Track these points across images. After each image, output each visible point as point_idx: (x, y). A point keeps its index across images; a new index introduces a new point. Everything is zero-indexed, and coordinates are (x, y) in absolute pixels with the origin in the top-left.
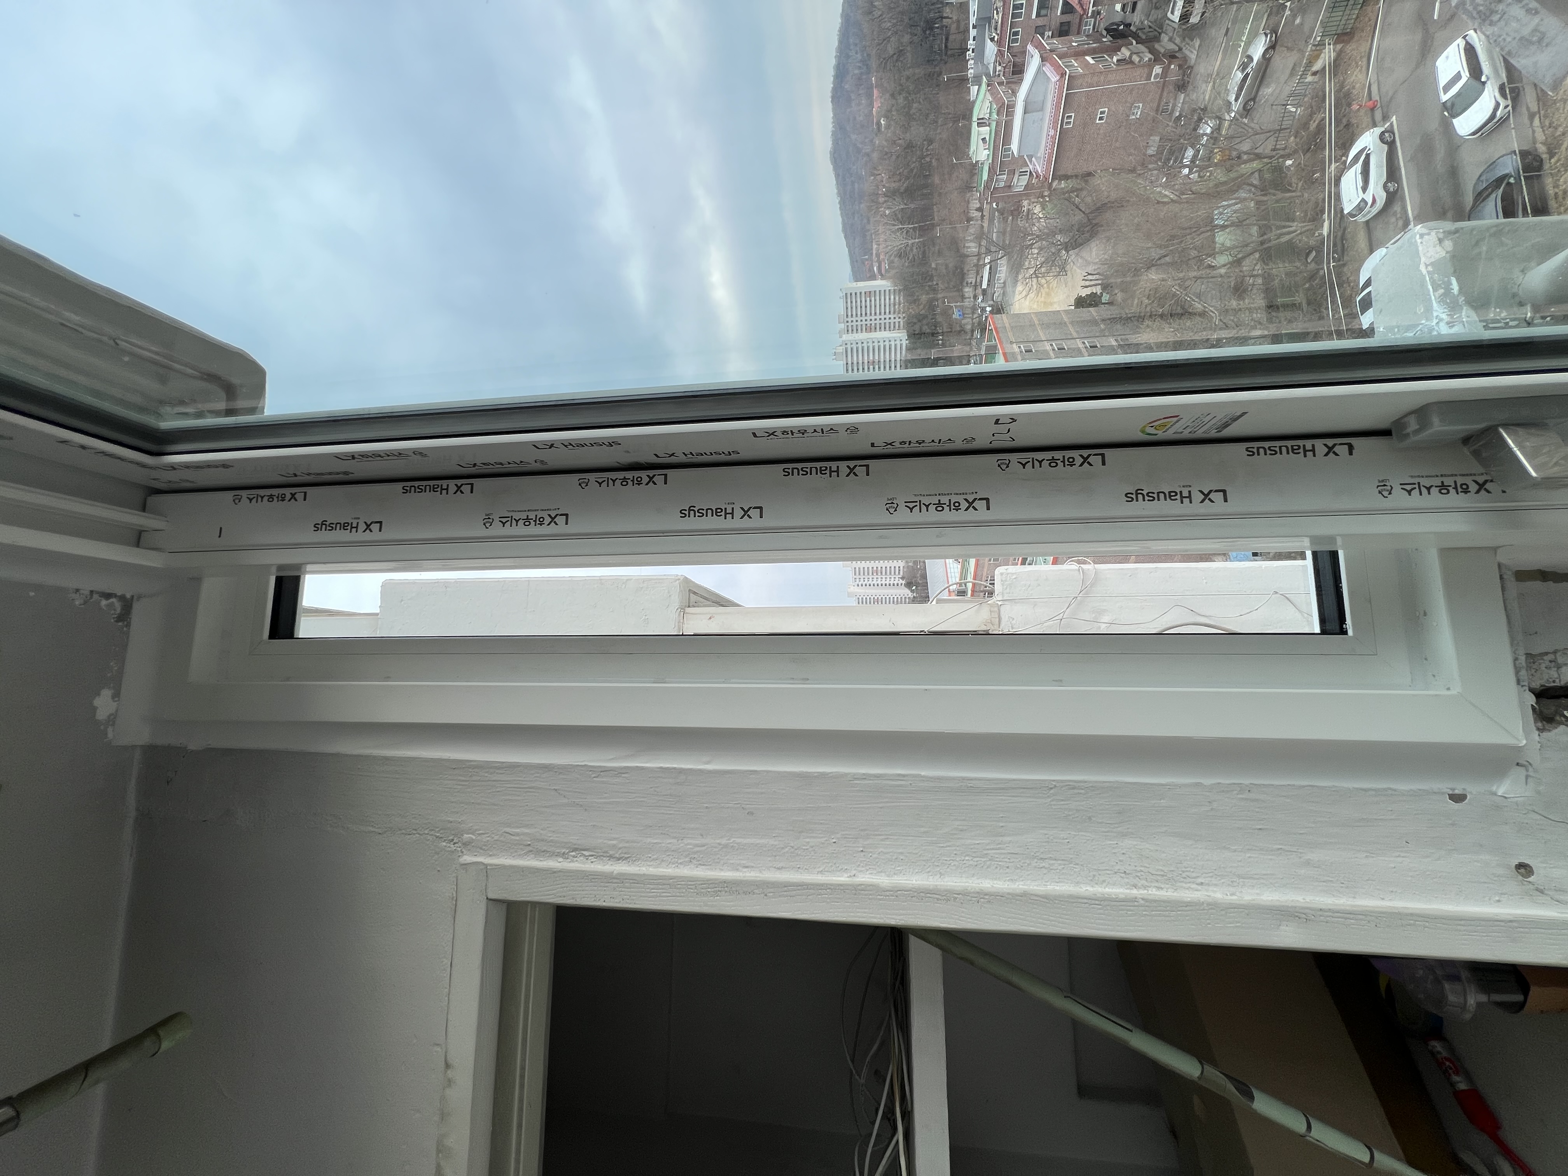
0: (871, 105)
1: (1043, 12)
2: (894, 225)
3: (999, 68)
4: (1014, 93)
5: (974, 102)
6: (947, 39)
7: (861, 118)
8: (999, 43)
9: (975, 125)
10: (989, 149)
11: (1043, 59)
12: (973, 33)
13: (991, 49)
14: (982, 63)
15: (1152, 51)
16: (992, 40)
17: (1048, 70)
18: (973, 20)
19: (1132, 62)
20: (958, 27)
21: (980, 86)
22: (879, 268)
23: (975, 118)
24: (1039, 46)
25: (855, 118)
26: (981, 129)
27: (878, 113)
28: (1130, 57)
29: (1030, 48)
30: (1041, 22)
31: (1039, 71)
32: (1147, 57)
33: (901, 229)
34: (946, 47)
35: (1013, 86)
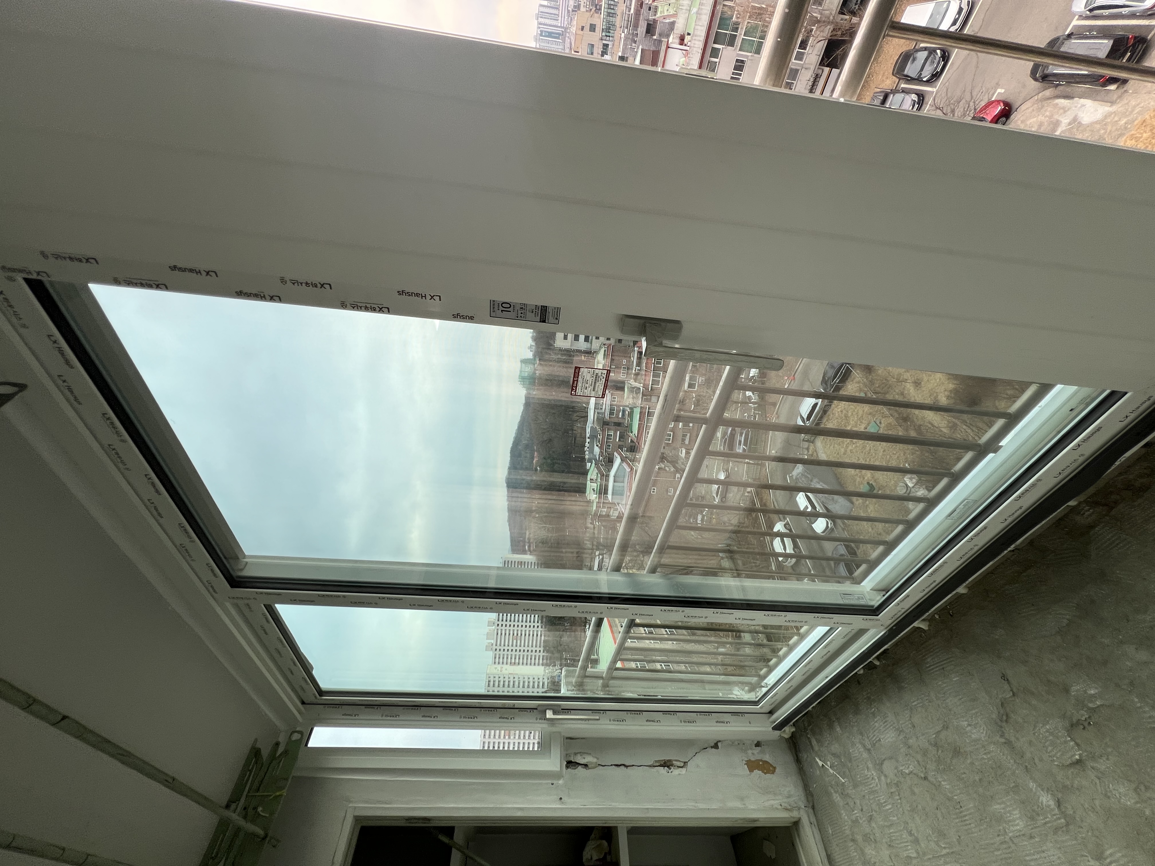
0: (533, 458)
1: (622, 440)
2: (540, 524)
3: (601, 458)
4: (609, 471)
5: (589, 470)
6: (575, 439)
7: (526, 464)
8: (601, 448)
9: (588, 482)
10: (596, 494)
11: (622, 460)
12: (588, 440)
13: (597, 450)
14: (593, 453)
15: (674, 467)
16: (597, 446)
17: (625, 465)
18: (588, 435)
19: (666, 470)
20: (581, 435)
21: (592, 463)
22: (529, 547)
23: (589, 479)
24: (620, 454)
25: (523, 463)
26: (592, 484)
27: (536, 463)
28: (665, 467)
29: (615, 453)
30: (621, 443)
31: (620, 465)
32: (672, 469)
33: (545, 527)
34: (575, 442)
35: (609, 468)
